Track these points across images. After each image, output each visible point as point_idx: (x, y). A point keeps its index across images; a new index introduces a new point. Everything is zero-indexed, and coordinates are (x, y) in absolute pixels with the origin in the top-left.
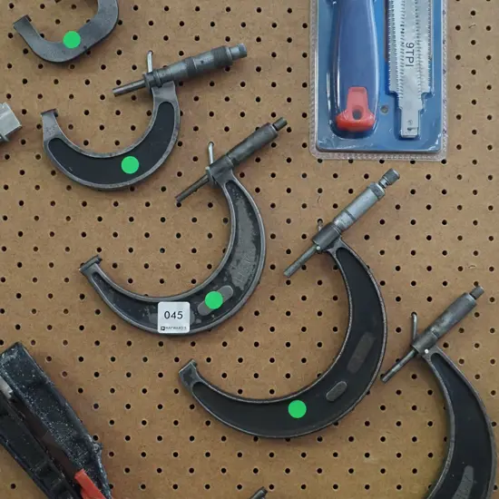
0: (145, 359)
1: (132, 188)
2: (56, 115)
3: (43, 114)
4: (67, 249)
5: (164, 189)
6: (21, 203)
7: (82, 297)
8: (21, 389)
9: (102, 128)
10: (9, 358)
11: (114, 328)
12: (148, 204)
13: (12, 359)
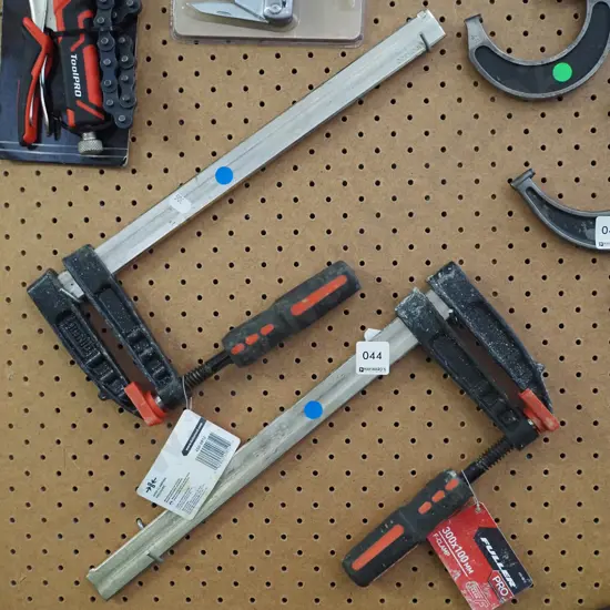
0: (578, 277)
1: (560, 98)
2: (481, 21)
3: (467, 20)
4: (493, 164)
5: (593, 98)
6: (443, 117)
7: (510, 214)
8: (460, 308)
9: (526, 34)
10: (446, 277)
11: (544, 245)
12: (577, 115)
13: (450, 279)
